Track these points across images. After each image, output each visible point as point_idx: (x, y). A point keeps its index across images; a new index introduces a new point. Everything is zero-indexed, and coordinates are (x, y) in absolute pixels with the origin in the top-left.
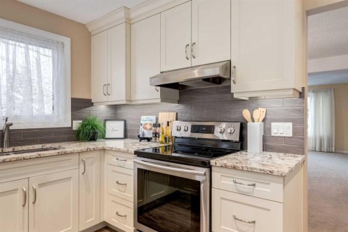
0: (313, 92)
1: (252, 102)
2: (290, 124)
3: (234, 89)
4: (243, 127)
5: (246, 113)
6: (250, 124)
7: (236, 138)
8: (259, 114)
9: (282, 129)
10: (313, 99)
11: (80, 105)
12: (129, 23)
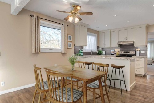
0: (150, 42)
1: (137, 48)
2: (144, 51)
3: (134, 45)
4: (136, 52)
5: (136, 49)
6: (137, 51)
7: (134, 53)
8: (139, 49)
9: (143, 52)
10: (150, 45)
11: (98, 47)
12: (110, 32)
